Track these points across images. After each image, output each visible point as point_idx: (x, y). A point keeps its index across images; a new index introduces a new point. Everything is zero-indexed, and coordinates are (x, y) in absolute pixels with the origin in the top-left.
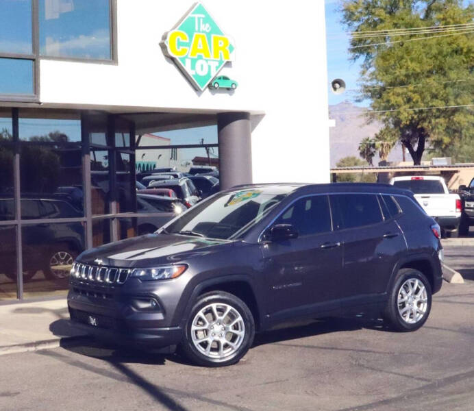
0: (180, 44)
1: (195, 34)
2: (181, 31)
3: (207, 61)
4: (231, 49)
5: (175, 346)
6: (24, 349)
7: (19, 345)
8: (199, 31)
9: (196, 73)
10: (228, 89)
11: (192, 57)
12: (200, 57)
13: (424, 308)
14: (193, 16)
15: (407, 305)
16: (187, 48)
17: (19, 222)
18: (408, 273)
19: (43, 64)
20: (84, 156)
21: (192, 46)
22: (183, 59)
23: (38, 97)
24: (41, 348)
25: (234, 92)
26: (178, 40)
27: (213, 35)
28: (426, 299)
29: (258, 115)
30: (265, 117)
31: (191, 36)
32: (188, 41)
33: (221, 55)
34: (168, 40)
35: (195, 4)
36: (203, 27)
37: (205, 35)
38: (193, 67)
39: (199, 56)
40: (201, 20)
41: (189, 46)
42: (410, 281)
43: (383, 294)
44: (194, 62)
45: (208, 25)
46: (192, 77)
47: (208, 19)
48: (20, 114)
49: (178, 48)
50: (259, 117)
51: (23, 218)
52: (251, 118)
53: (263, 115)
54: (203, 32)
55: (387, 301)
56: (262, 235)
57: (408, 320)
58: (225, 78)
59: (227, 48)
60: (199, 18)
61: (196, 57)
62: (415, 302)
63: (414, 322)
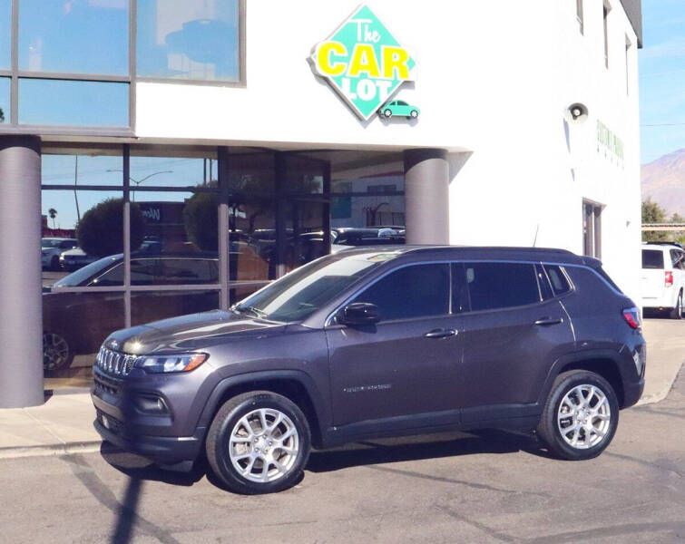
0: (334, 59)
1: (357, 45)
2: (337, 43)
3: (374, 80)
4: (411, 63)
5: (191, 462)
6: (50, 452)
7: (42, 446)
8: (363, 41)
9: (358, 97)
10: (408, 118)
11: (352, 76)
12: (364, 76)
13: (604, 427)
14: (354, 21)
15: (575, 422)
16: (346, 64)
17: (127, 288)
18: (577, 378)
19: (141, 88)
20: (219, 205)
21: (351, 62)
22: (339, 79)
23: (133, 129)
24: (72, 451)
25: (417, 122)
26: (332, 53)
27: (383, 47)
28: (609, 414)
29: (465, 153)
30: (473, 155)
31: (350, 50)
32: (346, 54)
33: (396, 74)
34: (317, 53)
35: (360, 5)
36: (368, 36)
37: (372, 46)
38: (353, 89)
39: (362, 74)
40: (367, 27)
41: (348, 62)
42: (580, 388)
43: (532, 405)
44: (354, 82)
45: (376, 33)
46: (352, 103)
47: (377, 25)
48: (131, 152)
49: (332, 65)
50: (463, 156)
51: (133, 283)
52: (447, 157)
53: (471, 153)
54: (369, 42)
55: (539, 416)
56: (333, 318)
57: (575, 443)
58: (401, 103)
59: (405, 64)
60: (363, 25)
61: (358, 76)
62: (590, 419)
63: (587, 447)
